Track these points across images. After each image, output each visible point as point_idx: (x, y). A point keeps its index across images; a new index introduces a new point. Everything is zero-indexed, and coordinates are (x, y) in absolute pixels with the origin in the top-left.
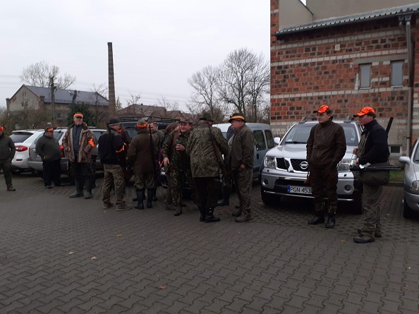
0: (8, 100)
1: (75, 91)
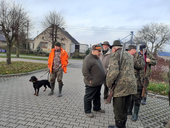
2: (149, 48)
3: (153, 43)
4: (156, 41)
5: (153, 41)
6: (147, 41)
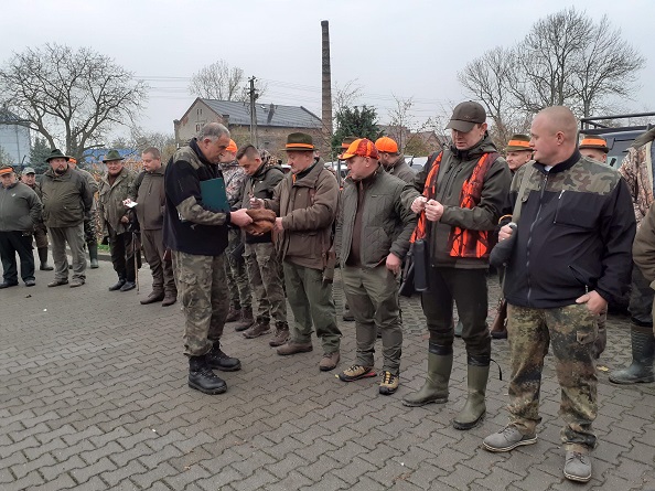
0: (176, 122)
1: (272, 106)
2: (55, 141)
3: (67, 121)
4: (76, 114)
5: (68, 113)
6: (41, 113)
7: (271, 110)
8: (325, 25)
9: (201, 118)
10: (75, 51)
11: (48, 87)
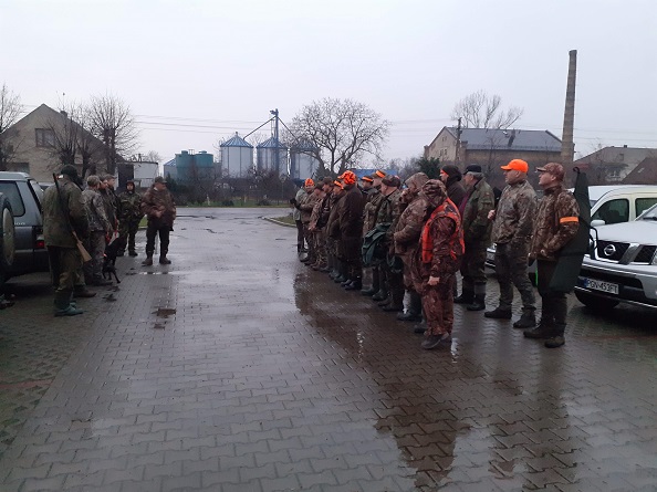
0: (426, 148)
1: (514, 131)
2: (325, 165)
3: (333, 151)
4: (339, 146)
5: (333, 146)
7: (512, 135)
8: (573, 54)
9: (445, 144)
10: (342, 102)
11: (323, 128)
